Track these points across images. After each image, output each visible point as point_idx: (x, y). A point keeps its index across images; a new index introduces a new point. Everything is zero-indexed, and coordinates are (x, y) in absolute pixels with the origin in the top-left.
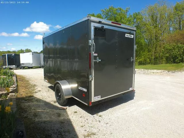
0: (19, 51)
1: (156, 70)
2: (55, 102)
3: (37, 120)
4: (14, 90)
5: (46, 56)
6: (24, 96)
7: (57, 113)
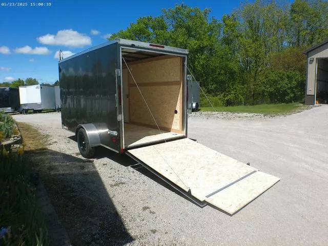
0: (15, 82)
1: (246, 113)
2: (77, 154)
3: (52, 173)
4: (17, 141)
5: (64, 90)
6: (33, 149)
7: (79, 166)
